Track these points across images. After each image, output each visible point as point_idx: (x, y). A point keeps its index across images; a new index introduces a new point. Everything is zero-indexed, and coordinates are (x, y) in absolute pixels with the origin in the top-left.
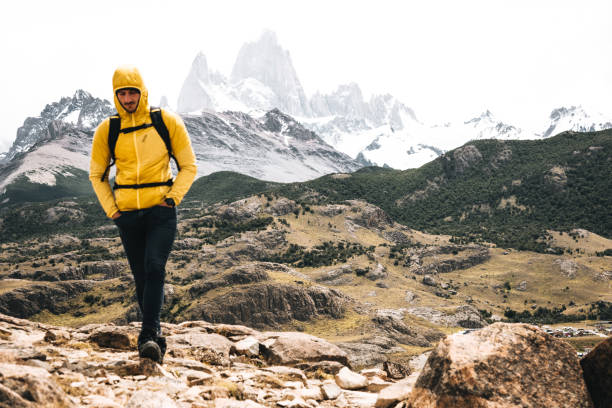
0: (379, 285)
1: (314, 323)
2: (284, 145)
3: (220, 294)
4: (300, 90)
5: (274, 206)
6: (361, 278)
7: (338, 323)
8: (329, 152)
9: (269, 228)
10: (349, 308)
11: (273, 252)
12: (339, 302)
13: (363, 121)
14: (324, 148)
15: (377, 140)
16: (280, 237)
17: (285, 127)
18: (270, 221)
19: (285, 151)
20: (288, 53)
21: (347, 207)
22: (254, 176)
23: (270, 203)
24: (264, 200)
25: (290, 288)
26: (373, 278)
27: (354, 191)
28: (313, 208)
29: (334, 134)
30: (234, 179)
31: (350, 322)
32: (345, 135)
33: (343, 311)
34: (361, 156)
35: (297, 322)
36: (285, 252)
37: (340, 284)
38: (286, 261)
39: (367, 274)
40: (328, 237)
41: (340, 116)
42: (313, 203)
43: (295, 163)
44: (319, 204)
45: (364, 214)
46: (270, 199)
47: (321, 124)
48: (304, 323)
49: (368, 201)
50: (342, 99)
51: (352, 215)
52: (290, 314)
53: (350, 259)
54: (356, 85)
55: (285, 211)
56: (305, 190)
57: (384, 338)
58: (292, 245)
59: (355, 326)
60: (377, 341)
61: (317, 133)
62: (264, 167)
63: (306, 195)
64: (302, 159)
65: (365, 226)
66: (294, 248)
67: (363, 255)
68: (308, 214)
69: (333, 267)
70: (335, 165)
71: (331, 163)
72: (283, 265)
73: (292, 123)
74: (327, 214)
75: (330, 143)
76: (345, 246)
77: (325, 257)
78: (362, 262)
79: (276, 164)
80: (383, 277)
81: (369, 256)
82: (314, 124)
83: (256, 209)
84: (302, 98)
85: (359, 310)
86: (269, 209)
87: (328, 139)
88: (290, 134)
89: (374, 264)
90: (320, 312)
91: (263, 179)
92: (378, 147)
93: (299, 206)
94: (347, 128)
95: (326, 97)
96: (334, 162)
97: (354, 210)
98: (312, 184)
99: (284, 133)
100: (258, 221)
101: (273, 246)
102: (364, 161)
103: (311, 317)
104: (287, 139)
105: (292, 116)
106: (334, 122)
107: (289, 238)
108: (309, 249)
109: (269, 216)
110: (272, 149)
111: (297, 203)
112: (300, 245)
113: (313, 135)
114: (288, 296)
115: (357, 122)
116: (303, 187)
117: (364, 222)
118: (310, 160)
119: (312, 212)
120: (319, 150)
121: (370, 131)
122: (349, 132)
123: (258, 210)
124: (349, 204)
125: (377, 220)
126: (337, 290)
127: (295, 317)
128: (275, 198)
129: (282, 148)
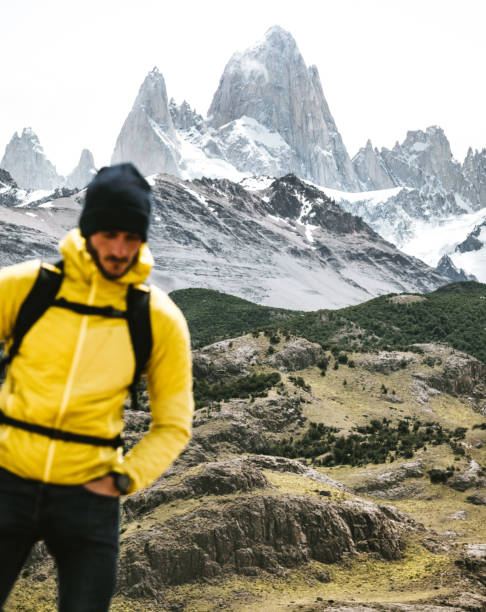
0: (472, 500)
1: (349, 567)
2: (305, 241)
3: (179, 512)
4: (336, 141)
5: (282, 352)
6: (438, 486)
7: (394, 568)
8: (387, 255)
9: (273, 394)
10: (413, 540)
11: (278, 437)
12: (396, 528)
13: (452, 199)
14: (377, 246)
15: (477, 233)
16: (292, 412)
17: (307, 207)
18: (274, 380)
19: (306, 253)
20: (314, 71)
21: (416, 357)
22: (248, 299)
23: (275, 347)
24: (264, 342)
25: (307, 502)
26: (461, 486)
27: (430, 328)
28: (354, 357)
29: (397, 222)
30: (211, 303)
31: (416, 566)
32: (417, 225)
33: (403, 546)
34: (446, 262)
35: (318, 566)
36: (300, 438)
37: (401, 497)
38: (301, 454)
39: (450, 480)
40: (381, 411)
41: (410, 189)
42: (355, 349)
43: (324, 276)
44: (363, 351)
45: (447, 369)
46: (275, 341)
47: (375, 203)
48: (330, 567)
49: (455, 346)
50: (415, 157)
51: (425, 371)
52: (305, 551)
53: (420, 451)
54: (440, 132)
55: (300, 362)
56: (340, 325)
57: (477, 596)
58: (313, 425)
59: (424, 574)
60: (462, 601)
61: (366, 220)
62: (268, 282)
63: (343, 333)
64: (337, 267)
65: (448, 392)
66: (318, 430)
67: (444, 446)
68: (344, 367)
69: (388, 465)
70: (398, 279)
71: (391, 275)
72: (295, 462)
73: (320, 201)
74: (378, 369)
75: (391, 239)
76: (411, 428)
77: (374, 447)
78: (441, 458)
79: (287, 275)
80: (479, 485)
81: (454, 447)
82: (360, 204)
83: (249, 359)
84: (340, 155)
85: (433, 544)
86: (272, 358)
87: (386, 231)
88: (315, 221)
89: (463, 461)
90: (361, 548)
91: (264, 303)
92: (478, 246)
93: (328, 353)
94: (421, 210)
95: (384, 153)
96: (397, 273)
97: (430, 363)
98: (353, 314)
99: (304, 219)
100: (253, 379)
101: (279, 427)
102: (452, 271)
103: (345, 555)
104: (311, 231)
105: (321, 188)
106: (397, 199)
107: (307, 411)
108: (345, 434)
109: (273, 371)
110: (283, 249)
111: (325, 348)
112: (328, 424)
113: (359, 224)
114: (303, 518)
115: (441, 200)
116: (337, 318)
117: (447, 384)
118: (352, 270)
119: (352, 365)
120: (370, 250)
121: (464, 216)
122: (426, 218)
123: (253, 361)
124: (420, 351)
125: (470, 380)
126: (392, 508)
127: (315, 556)
128: (283, 339)
129: (302, 246)
